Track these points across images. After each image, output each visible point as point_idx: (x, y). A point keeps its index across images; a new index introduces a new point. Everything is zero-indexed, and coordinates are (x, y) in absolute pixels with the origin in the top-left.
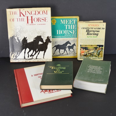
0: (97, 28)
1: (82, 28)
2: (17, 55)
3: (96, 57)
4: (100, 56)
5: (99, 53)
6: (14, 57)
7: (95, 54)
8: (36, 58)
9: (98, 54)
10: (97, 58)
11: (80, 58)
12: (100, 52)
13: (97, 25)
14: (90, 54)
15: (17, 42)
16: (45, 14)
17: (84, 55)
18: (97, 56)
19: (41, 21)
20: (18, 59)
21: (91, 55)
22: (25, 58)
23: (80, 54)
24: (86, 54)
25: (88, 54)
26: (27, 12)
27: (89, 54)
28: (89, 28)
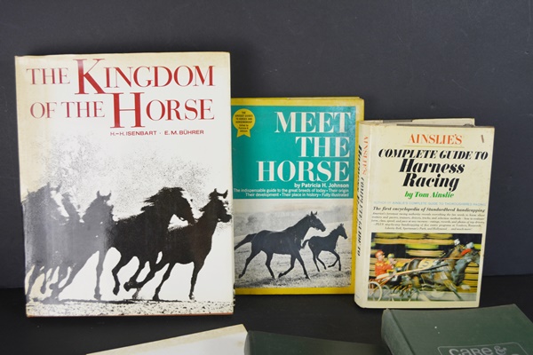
0: (452, 155)
1: (383, 153)
2: (59, 280)
3: (447, 290)
4: (463, 287)
5: (463, 271)
6: (43, 290)
7: (443, 277)
8: (156, 298)
9: (454, 275)
10: (452, 295)
11: (369, 299)
12: (468, 270)
13: (454, 140)
14: (416, 280)
15: (63, 218)
16: (203, 81)
17: (390, 284)
18: (452, 286)
19: (182, 116)
20: (63, 302)
21: (421, 282)
22: (98, 295)
23: (371, 278)
24: (400, 277)
25: (407, 280)
26: (113, 73)
27: (412, 276)
28: (415, 154)
